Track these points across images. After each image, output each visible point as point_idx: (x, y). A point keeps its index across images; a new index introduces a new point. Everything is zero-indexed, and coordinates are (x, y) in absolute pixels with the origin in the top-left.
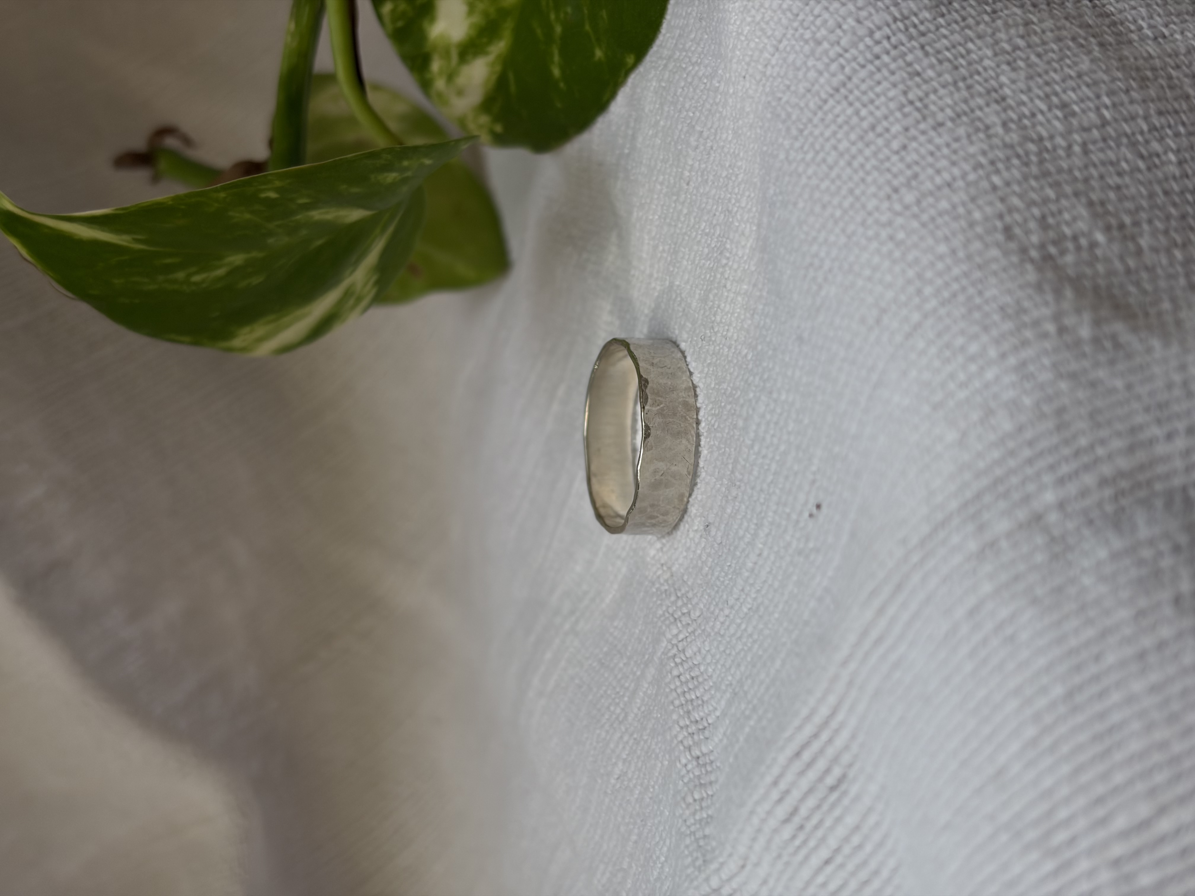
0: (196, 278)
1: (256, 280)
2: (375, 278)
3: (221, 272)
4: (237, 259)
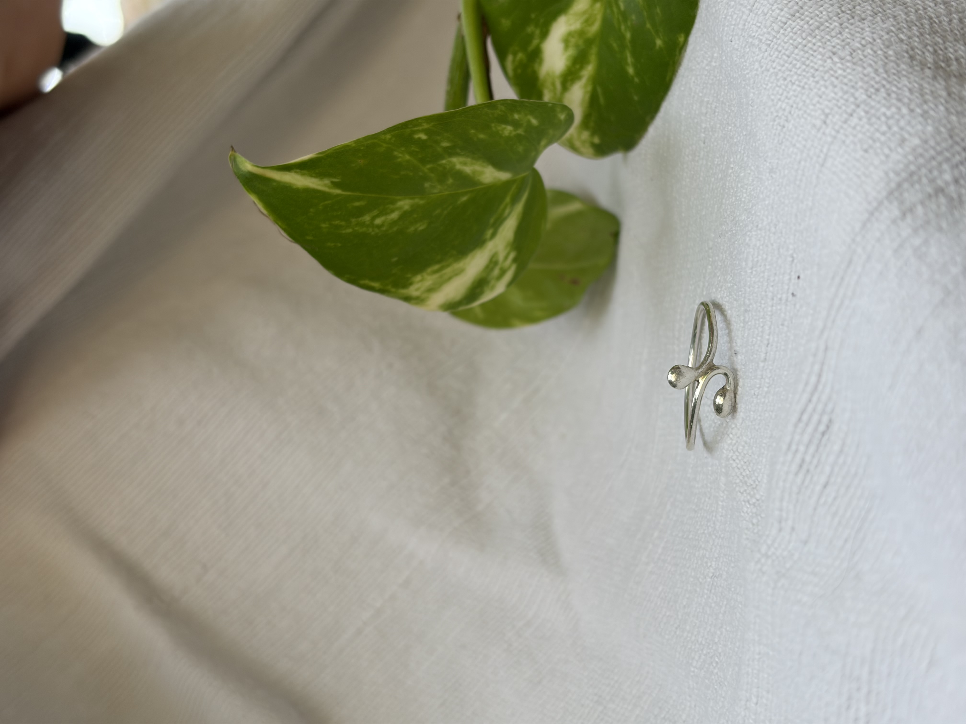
0: (378, 221)
1: (421, 227)
2: (512, 255)
3: (395, 216)
4: (405, 204)
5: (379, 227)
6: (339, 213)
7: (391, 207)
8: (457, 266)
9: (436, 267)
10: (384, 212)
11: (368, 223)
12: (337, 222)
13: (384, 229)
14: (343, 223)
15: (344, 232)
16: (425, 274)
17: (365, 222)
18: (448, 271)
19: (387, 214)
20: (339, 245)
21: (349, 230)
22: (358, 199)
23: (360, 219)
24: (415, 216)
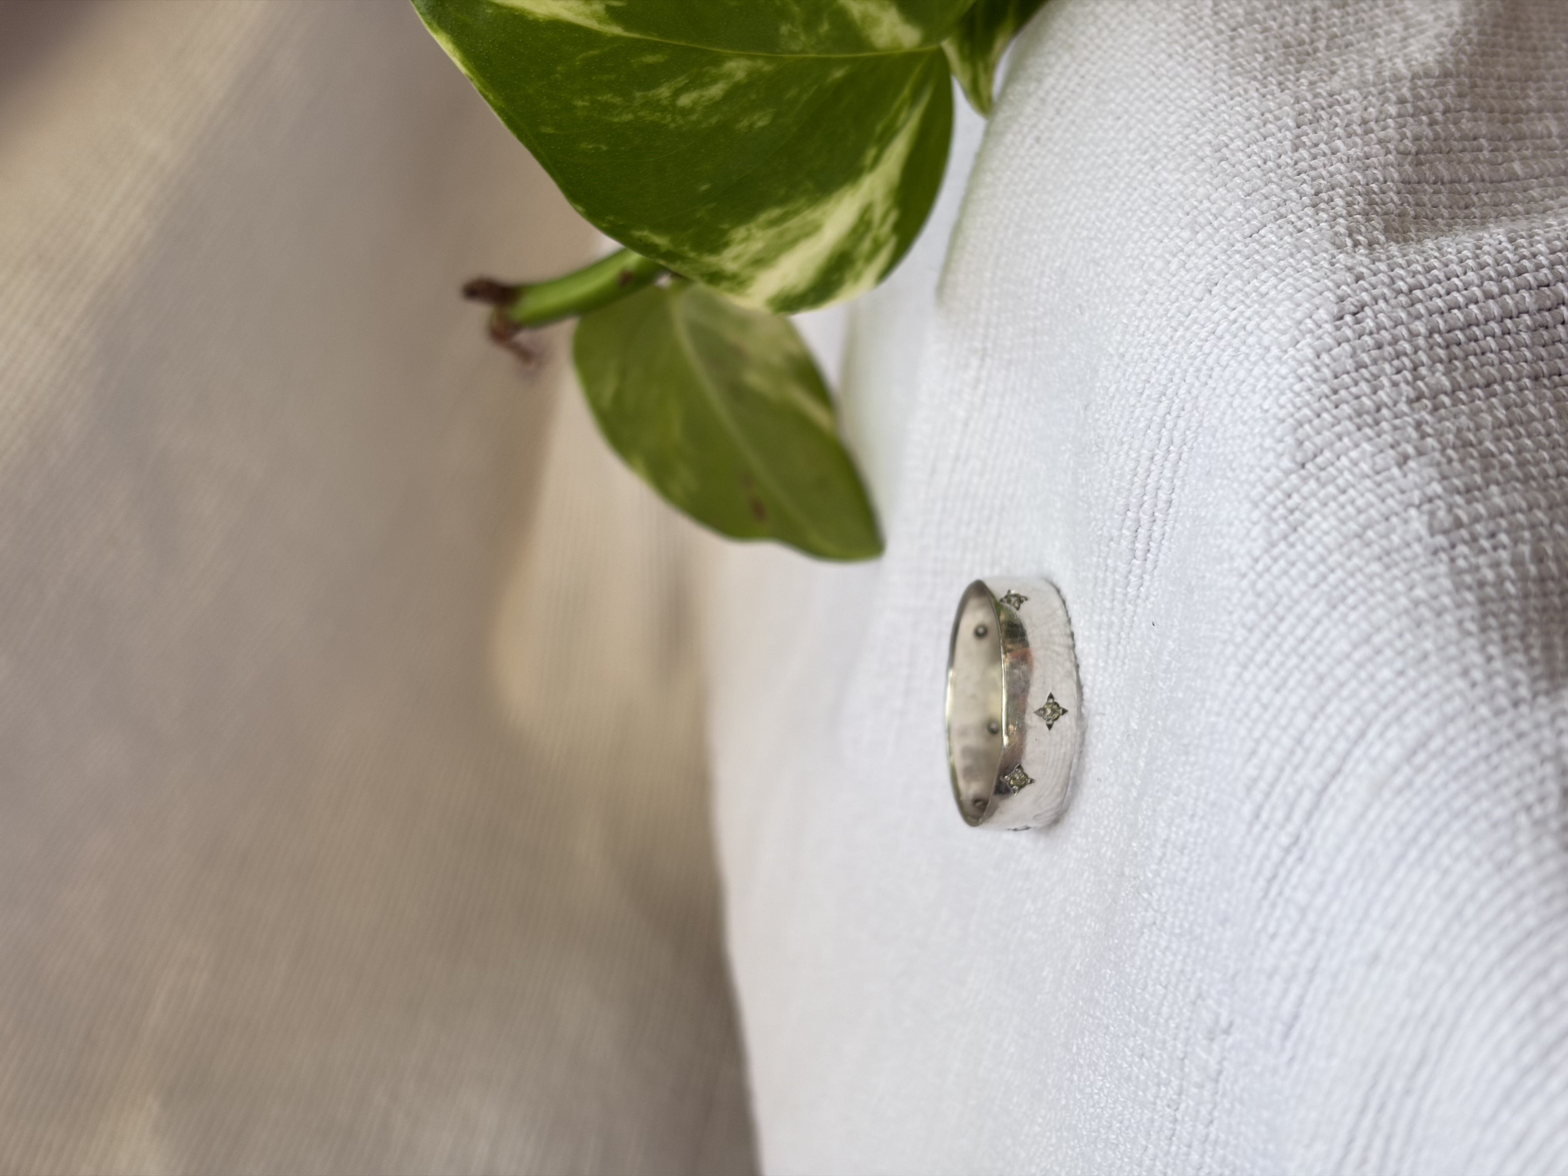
0: (685, 100)
1: (761, 120)
4: (738, 67)
5: (685, 112)
6: (613, 77)
7: (713, 71)
8: (811, 215)
9: (775, 212)
10: (697, 82)
11: (665, 102)
12: (607, 97)
13: (694, 117)
14: (618, 100)
15: (616, 120)
16: (752, 225)
17: (660, 100)
18: (794, 223)
19: (703, 86)
20: (604, 148)
21: (628, 117)
22: (653, 48)
23: (650, 94)
24: (753, 97)
